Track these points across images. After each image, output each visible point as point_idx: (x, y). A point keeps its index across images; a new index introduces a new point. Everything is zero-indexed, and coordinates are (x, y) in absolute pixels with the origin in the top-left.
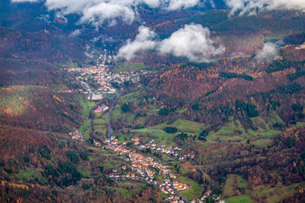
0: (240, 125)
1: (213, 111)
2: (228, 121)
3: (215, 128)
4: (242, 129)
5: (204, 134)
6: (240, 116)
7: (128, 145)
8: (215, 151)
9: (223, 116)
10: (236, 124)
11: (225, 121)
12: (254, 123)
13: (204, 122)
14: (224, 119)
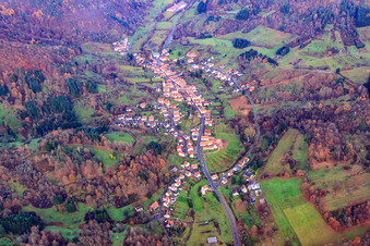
0: (339, 39)
1: (308, 16)
2: (323, 32)
3: (301, 43)
4: (340, 46)
5: (283, 51)
6: (343, 25)
7: (178, 63)
8: (286, 82)
9: (318, 24)
10: (334, 37)
11: (319, 31)
12: (361, 37)
13: (290, 32)
14: (318, 29)
